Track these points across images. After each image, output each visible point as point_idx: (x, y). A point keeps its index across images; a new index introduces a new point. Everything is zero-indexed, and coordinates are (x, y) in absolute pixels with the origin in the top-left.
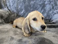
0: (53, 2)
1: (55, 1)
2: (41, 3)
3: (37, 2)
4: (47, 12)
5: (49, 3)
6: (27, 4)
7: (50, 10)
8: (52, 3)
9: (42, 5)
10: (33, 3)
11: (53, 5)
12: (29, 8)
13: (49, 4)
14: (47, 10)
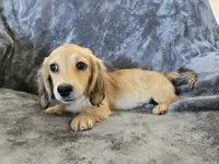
0: (187, 11)
1: (193, 6)
2: (141, 12)
3: (128, 6)
4: (163, 45)
5: (173, 12)
6: (88, 11)
7: (177, 40)
8: (184, 13)
9: (147, 20)
10: (111, 8)
11: (186, 23)
12: (93, 26)
13: (174, 17)
14: (165, 39)
